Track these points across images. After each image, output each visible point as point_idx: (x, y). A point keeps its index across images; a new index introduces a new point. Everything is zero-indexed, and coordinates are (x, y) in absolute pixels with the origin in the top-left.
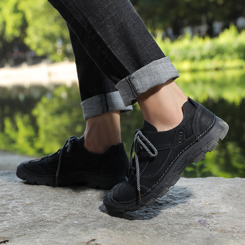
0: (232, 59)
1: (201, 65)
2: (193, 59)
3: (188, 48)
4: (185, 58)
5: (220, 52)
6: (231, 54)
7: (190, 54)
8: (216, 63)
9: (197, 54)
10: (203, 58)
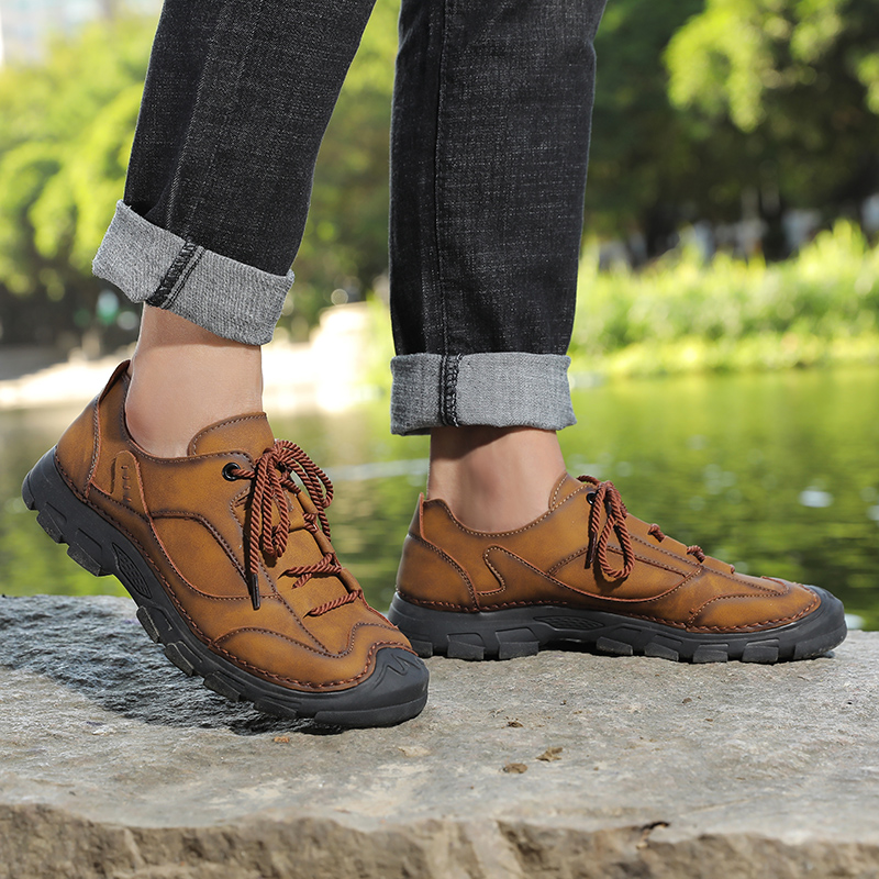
0: (855, 334)
1: (745, 354)
2: (715, 334)
3: (695, 296)
4: (686, 331)
5: (810, 308)
6: (849, 315)
7: (707, 316)
8: (797, 345)
9: (731, 317)
10: (749, 328)
